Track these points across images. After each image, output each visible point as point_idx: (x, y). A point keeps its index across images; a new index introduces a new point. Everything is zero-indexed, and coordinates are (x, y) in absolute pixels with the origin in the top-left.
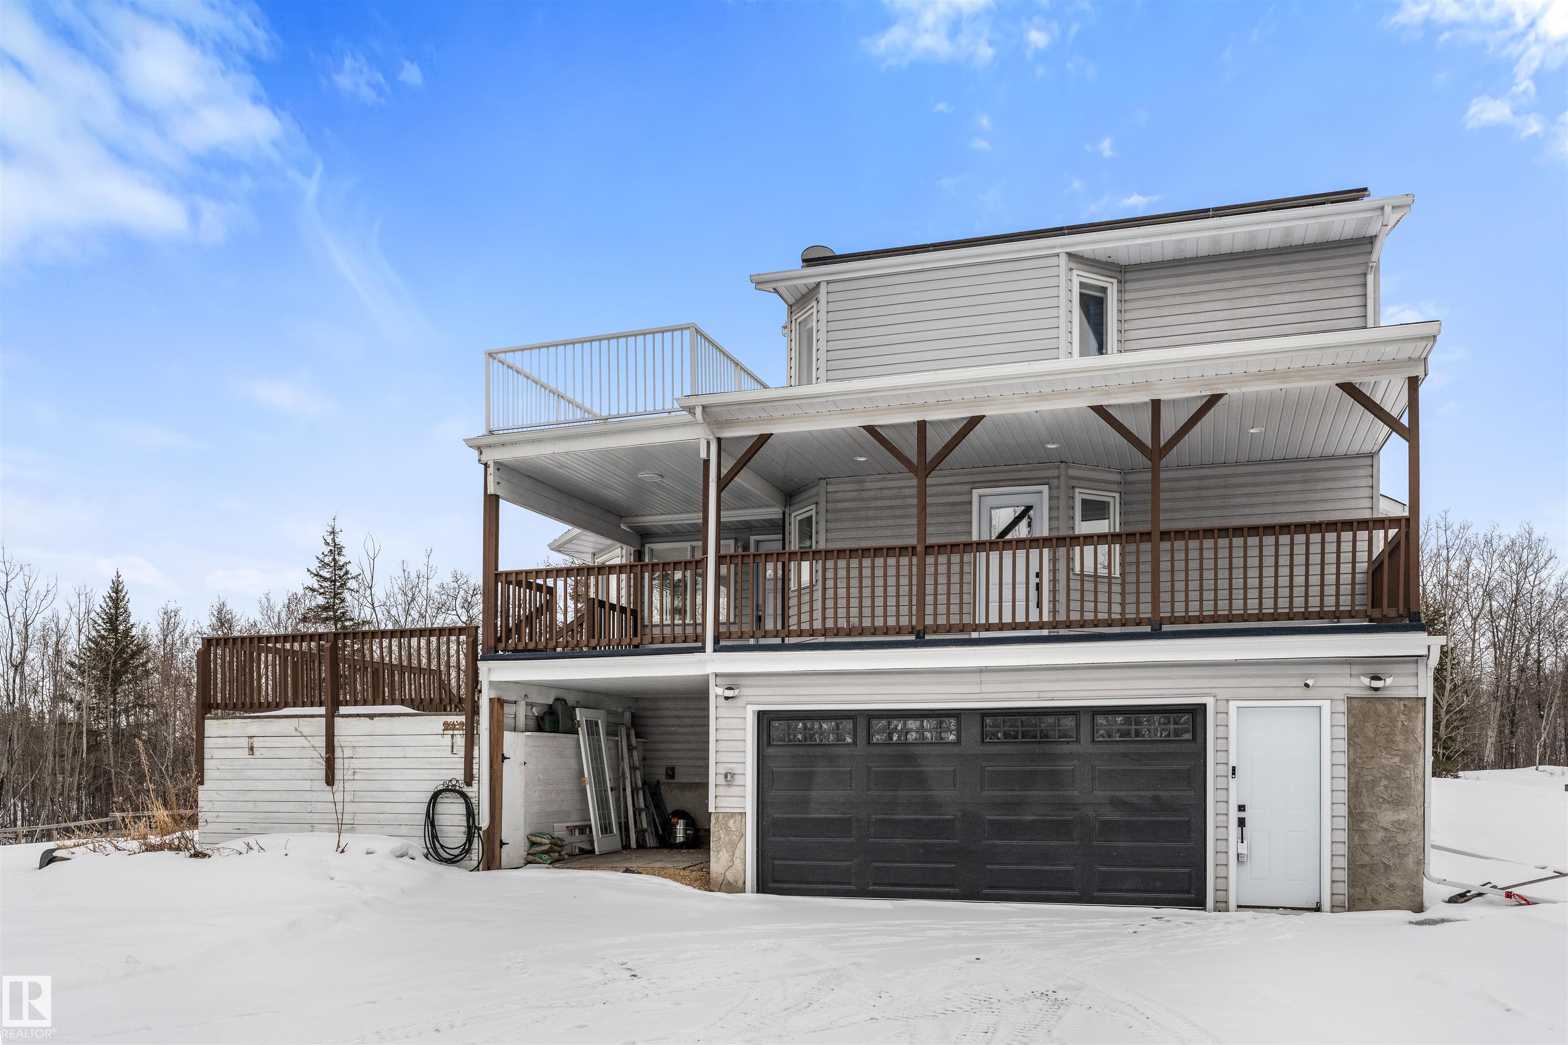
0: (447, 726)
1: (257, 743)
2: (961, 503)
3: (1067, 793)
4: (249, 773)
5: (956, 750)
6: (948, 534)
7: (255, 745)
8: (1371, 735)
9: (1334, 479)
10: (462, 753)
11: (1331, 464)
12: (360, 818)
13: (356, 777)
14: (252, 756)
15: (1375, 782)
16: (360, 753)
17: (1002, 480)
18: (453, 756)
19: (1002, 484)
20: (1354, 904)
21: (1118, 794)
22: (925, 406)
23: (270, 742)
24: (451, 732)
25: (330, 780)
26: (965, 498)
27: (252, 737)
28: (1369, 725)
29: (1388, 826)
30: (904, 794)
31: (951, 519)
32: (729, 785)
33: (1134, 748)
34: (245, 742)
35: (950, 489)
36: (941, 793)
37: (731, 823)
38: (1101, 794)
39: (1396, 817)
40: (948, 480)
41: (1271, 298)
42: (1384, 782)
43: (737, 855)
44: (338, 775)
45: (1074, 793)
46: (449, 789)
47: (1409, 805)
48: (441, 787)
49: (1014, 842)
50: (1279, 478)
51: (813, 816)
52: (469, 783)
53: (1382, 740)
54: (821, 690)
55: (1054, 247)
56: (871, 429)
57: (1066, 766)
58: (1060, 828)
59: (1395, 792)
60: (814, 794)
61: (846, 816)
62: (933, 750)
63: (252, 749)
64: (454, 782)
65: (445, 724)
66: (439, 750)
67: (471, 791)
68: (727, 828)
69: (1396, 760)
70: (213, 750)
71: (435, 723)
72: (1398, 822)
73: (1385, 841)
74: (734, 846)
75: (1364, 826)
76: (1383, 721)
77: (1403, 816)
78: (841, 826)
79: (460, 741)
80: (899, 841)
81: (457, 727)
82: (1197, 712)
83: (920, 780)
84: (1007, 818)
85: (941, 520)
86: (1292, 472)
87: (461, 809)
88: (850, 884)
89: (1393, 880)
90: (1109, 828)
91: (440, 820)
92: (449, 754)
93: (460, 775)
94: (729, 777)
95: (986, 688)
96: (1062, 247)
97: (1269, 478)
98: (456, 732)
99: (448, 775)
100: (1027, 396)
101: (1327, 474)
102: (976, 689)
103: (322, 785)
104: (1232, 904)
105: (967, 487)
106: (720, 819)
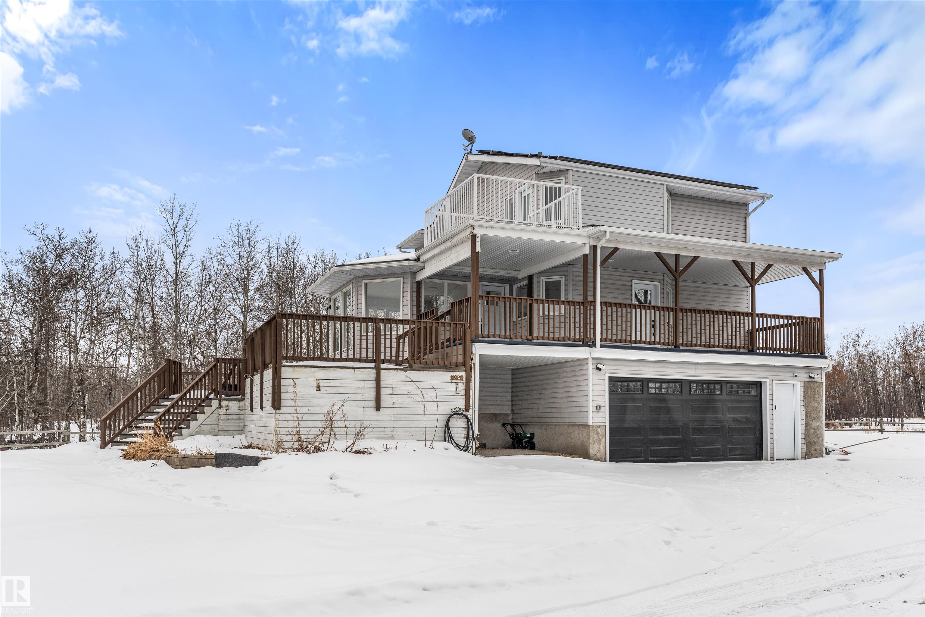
0: (453, 378)
1: (322, 383)
2: (628, 285)
3: (718, 416)
4: (316, 402)
5: (680, 397)
6: (623, 299)
7: (321, 385)
8: (810, 395)
9: (737, 295)
10: (463, 393)
11: (736, 288)
12: (397, 431)
13: (395, 406)
14: (319, 392)
15: (811, 411)
16: (397, 391)
17: (643, 278)
18: (457, 394)
19: (643, 279)
20: (808, 455)
21: (735, 416)
22: (679, 248)
23: (333, 383)
24: (456, 381)
25: (378, 408)
26: (629, 283)
27: (318, 379)
28: (809, 391)
29: (815, 428)
30: (663, 416)
31: (624, 292)
32: (598, 412)
33: (739, 398)
34: (314, 383)
35: (624, 278)
36: (677, 416)
37: (599, 430)
38: (730, 416)
39: (816, 425)
40: (623, 274)
41: (718, 219)
42: (813, 412)
43: (601, 445)
44: (383, 404)
45: (720, 416)
46: (456, 413)
47: (819, 420)
48: (451, 413)
49: (702, 437)
50: (721, 291)
51: (627, 426)
52: (467, 410)
53: (812, 396)
54: (636, 368)
55: (662, 181)
56: (658, 255)
57: (718, 405)
58: (716, 430)
59: (816, 415)
60: (626, 416)
61: (640, 426)
62: (673, 397)
63: (319, 387)
64: (458, 409)
65: (452, 376)
66: (448, 391)
67: (469, 414)
68: (597, 433)
69: (816, 404)
70: (288, 387)
71: (446, 375)
72: (817, 426)
73: (814, 433)
74: (600, 440)
75: (809, 428)
76: (813, 390)
77: (818, 424)
78: (636, 431)
79: (462, 386)
80: (660, 437)
81: (459, 378)
82: (759, 385)
83: (668, 410)
84: (699, 426)
85: (620, 292)
86: (725, 290)
87: (464, 424)
88: (641, 457)
89: (816, 447)
90: (732, 430)
91: (453, 431)
92: (454, 393)
93: (461, 405)
94: (598, 408)
95: (698, 371)
96: (665, 181)
97: (719, 291)
98: (459, 381)
99: (455, 405)
100: (714, 252)
101: (735, 292)
102: (694, 371)
103: (373, 410)
104: (775, 458)
105: (630, 279)
106: (594, 428)
